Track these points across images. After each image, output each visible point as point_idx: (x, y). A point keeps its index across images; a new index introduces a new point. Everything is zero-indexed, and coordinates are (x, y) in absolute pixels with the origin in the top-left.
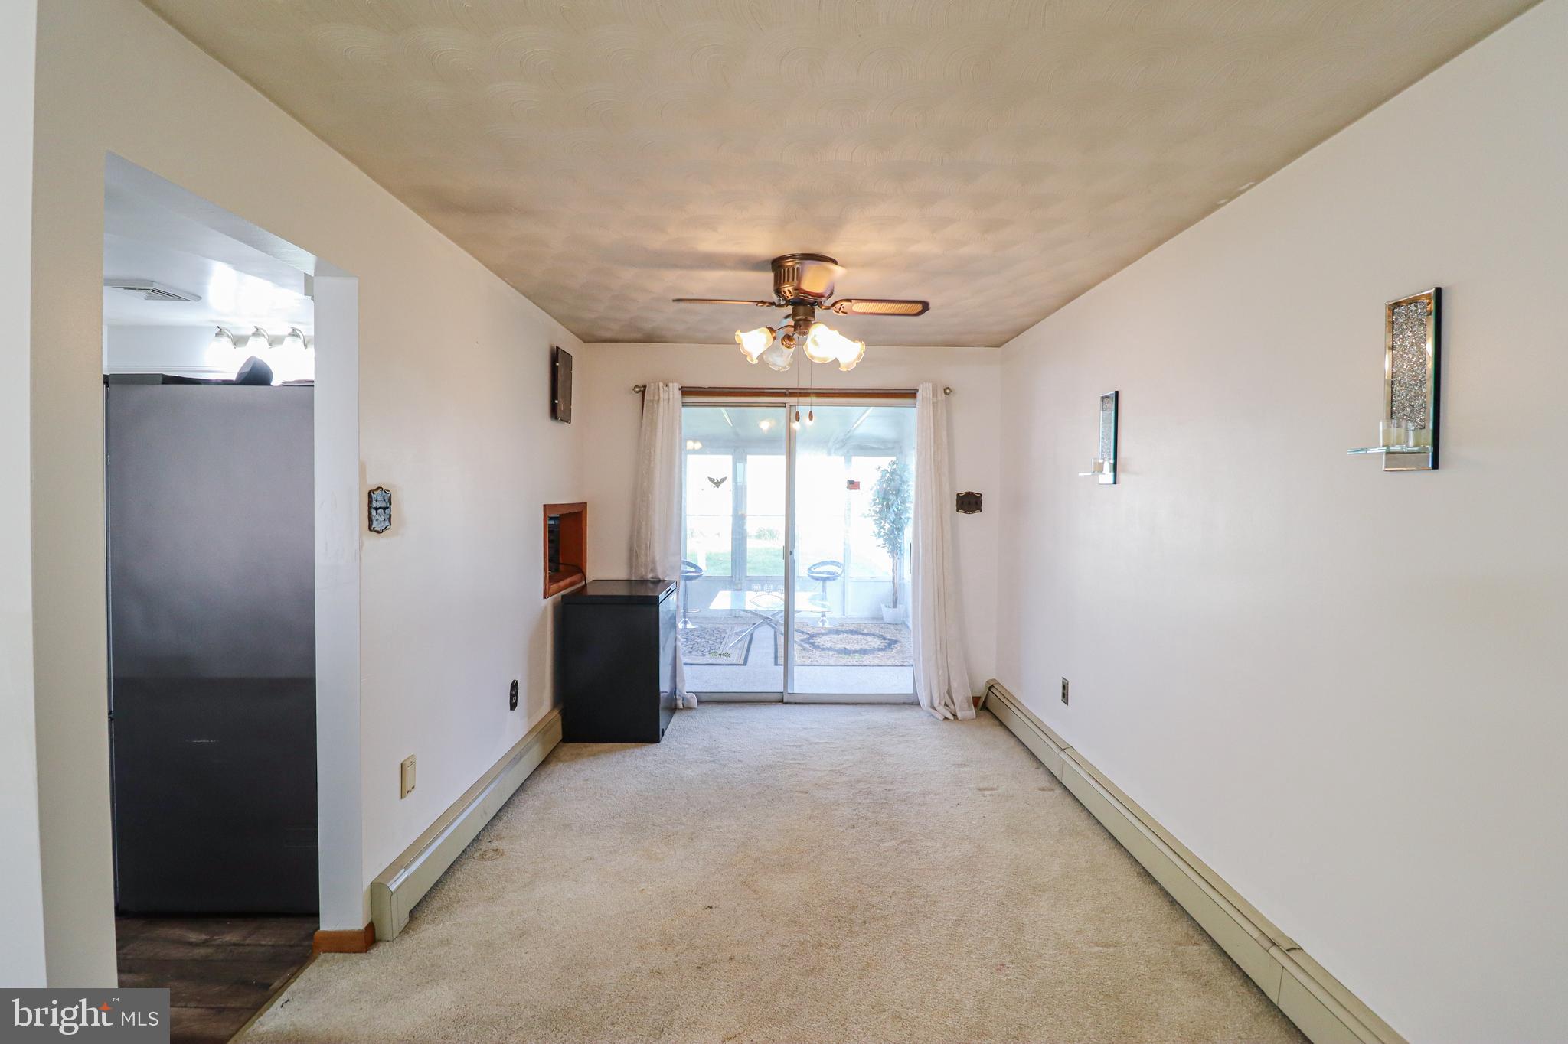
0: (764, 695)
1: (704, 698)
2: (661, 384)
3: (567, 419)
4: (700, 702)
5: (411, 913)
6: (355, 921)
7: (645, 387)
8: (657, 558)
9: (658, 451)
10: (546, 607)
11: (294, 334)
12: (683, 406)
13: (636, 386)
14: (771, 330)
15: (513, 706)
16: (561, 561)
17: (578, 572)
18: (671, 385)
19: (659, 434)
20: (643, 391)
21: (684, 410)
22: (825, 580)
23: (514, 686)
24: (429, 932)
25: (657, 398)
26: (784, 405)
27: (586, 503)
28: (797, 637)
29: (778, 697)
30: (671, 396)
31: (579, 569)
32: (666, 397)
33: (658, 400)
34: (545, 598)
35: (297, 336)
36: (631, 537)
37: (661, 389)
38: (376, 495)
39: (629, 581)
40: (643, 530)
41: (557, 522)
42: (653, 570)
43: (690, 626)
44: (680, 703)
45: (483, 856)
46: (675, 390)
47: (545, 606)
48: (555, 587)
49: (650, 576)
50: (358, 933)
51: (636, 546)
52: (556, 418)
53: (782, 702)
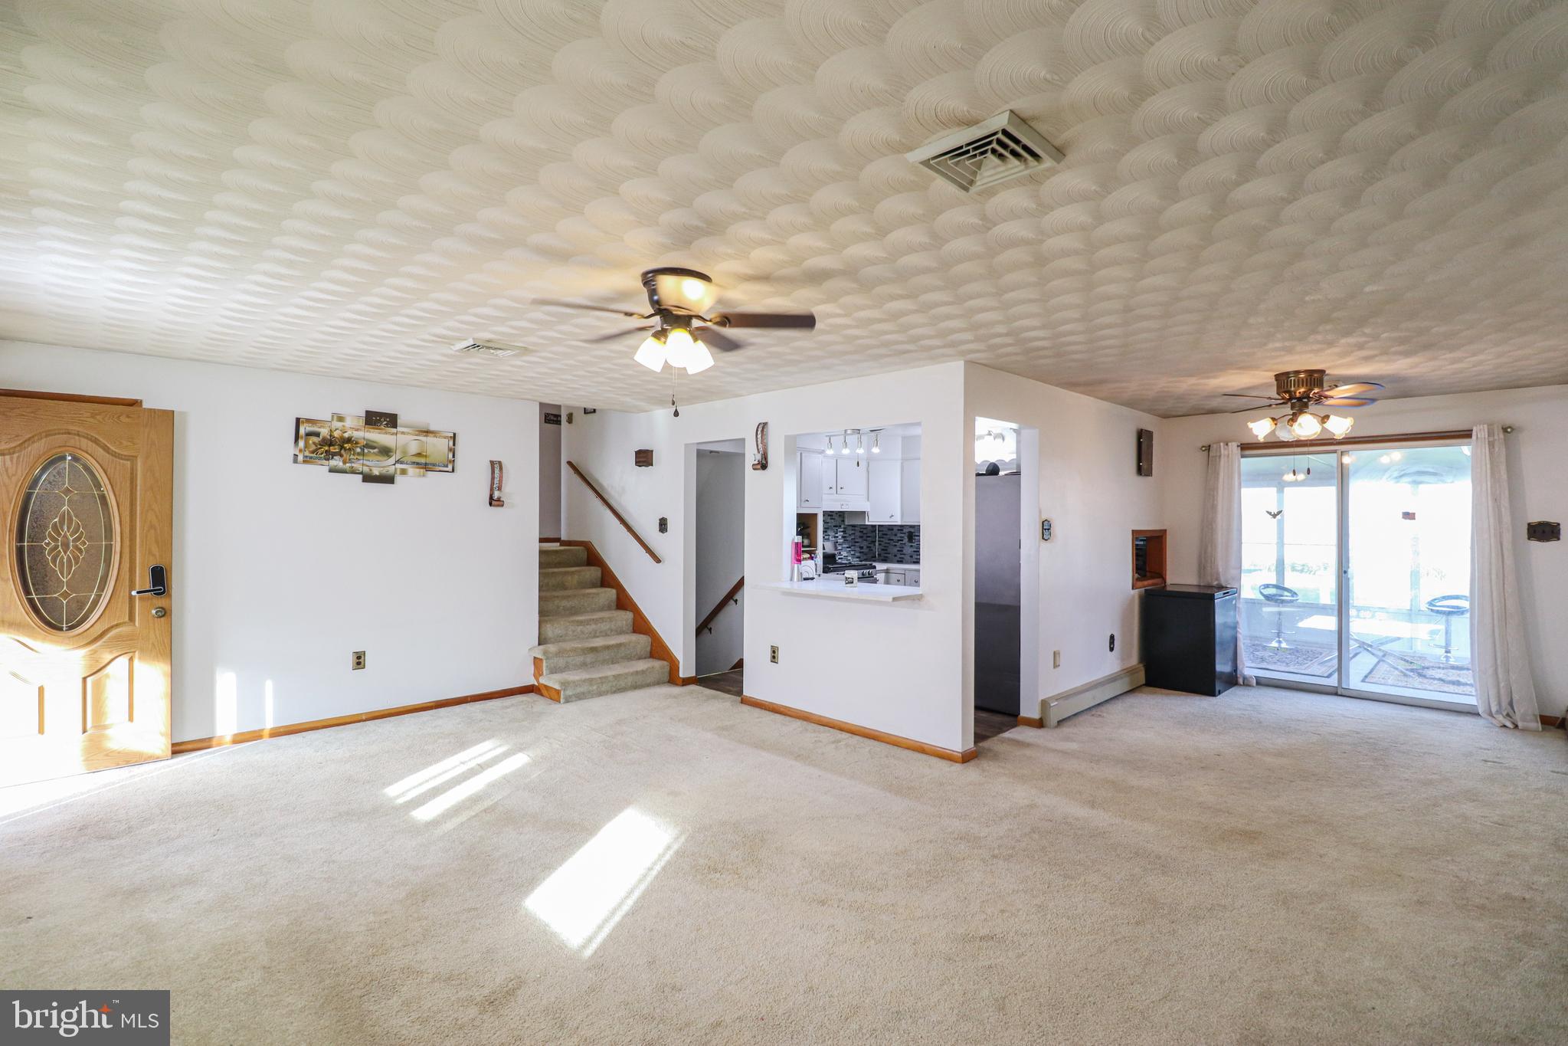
0: (1318, 687)
1: (1263, 681)
2: (1222, 444)
3: (1149, 473)
4: (1258, 683)
5: (1058, 722)
6: (1035, 715)
7: (1210, 446)
8: (1221, 570)
9: (1220, 492)
10: (1133, 596)
11: (989, 434)
12: (1242, 457)
13: (1203, 447)
14: (1273, 419)
15: (1112, 649)
16: (1147, 569)
17: (1159, 578)
18: (1230, 444)
19: (1221, 480)
20: (1208, 448)
21: (1243, 460)
22: (1450, 613)
23: (1112, 637)
24: (1066, 730)
25: (1218, 454)
26: (1335, 452)
27: (1166, 530)
28: (1353, 645)
29: (1333, 690)
30: (1230, 452)
31: (1161, 575)
32: (1226, 453)
33: (1220, 456)
34: (1133, 589)
35: (991, 435)
36: (1200, 556)
37: (1222, 447)
38: (1045, 523)
39: (1199, 586)
40: (1209, 549)
41: (1145, 543)
42: (1217, 579)
43: (1284, 645)
44: (1241, 681)
45: (1093, 715)
46: (1234, 447)
47: (1136, 593)
48: (1140, 584)
49: (1215, 583)
50: (1036, 719)
51: (1205, 560)
52: (1141, 475)
53: (1336, 694)
